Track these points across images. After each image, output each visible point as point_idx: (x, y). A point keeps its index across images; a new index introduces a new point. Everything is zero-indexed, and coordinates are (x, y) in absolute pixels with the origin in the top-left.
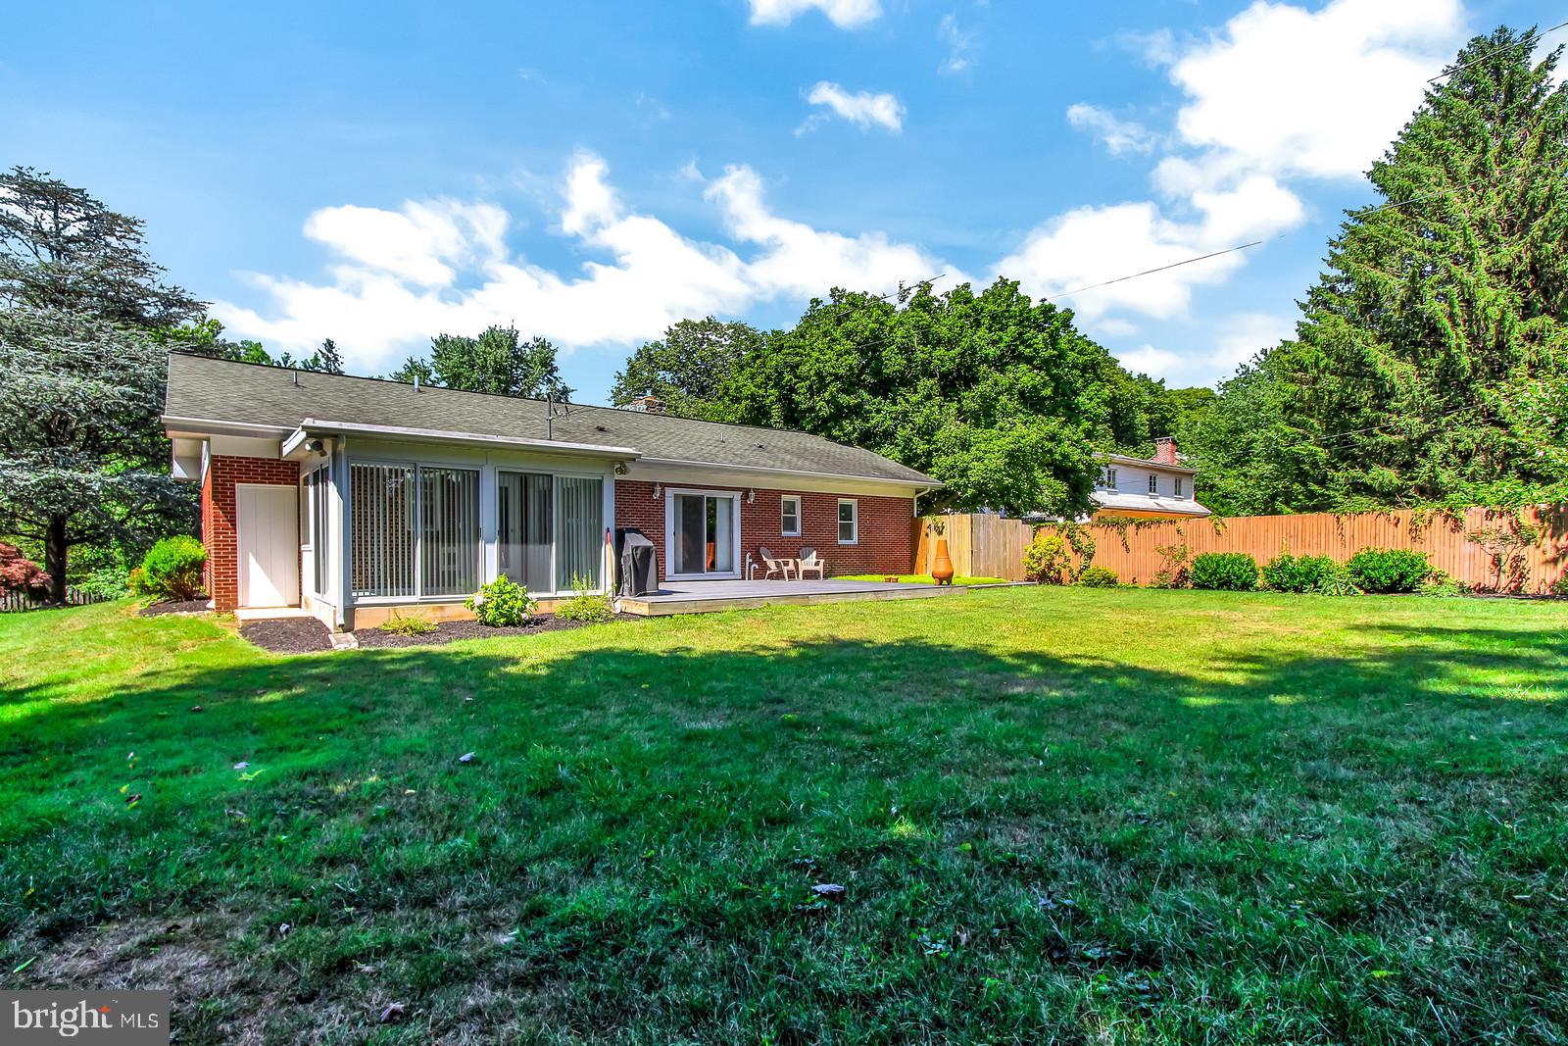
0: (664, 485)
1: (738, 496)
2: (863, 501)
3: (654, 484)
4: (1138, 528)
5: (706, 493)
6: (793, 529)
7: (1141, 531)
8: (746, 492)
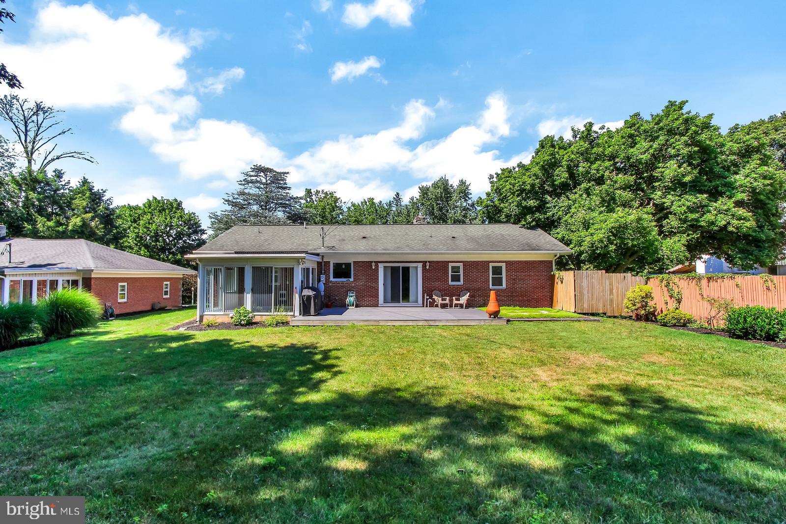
0: (377, 263)
1: (420, 265)
2: (509, 263)
3: (372, 262)
4: (709, 281)
5: (401, 265)
6: (459, 280)
7: (711, 283)
8: (424, 263)
